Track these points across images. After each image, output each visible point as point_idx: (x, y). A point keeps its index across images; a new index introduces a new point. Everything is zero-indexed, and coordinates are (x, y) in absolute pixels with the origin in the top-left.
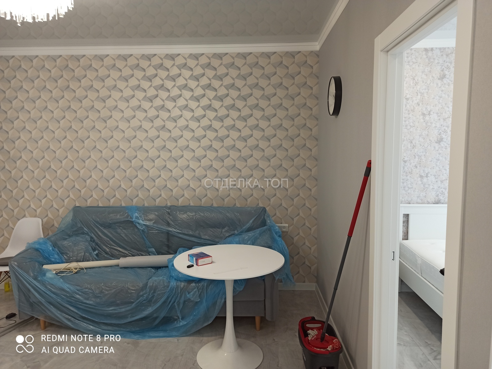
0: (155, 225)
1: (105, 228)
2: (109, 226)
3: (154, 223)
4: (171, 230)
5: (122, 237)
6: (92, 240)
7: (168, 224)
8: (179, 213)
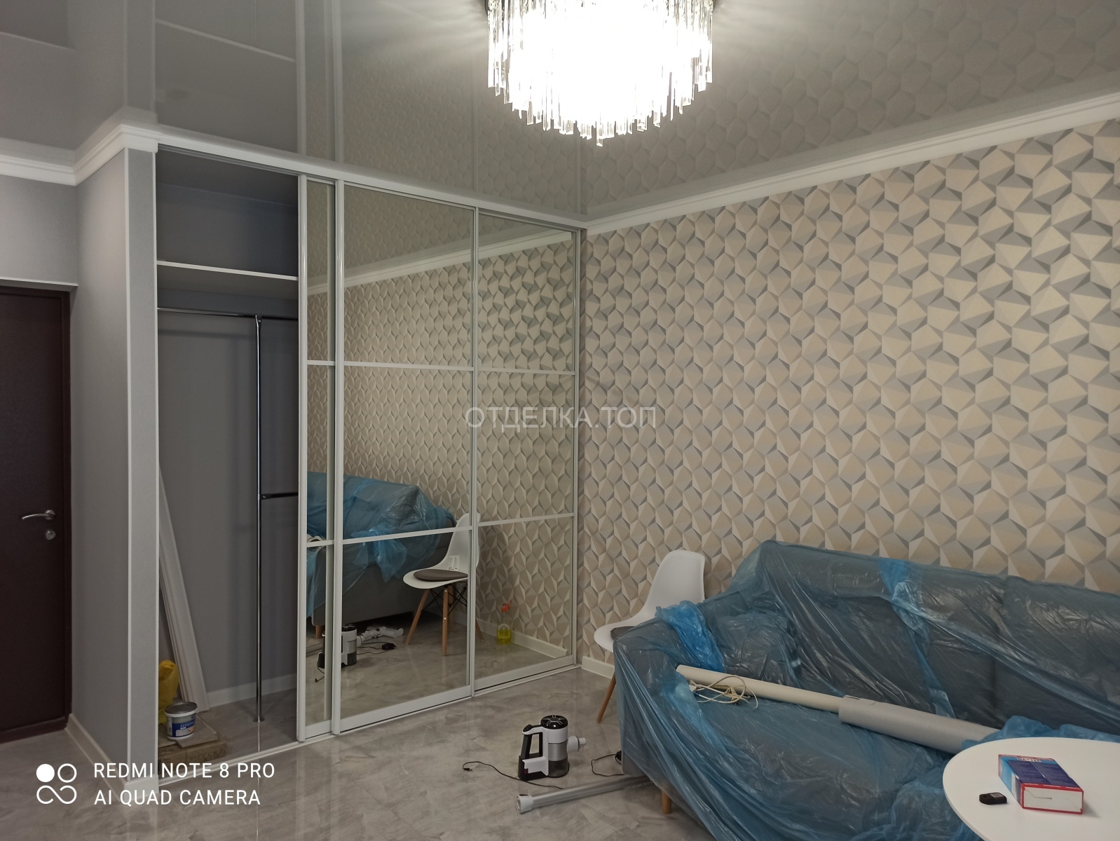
0: (953, 626)
1: (822, 605)
2: (831, 603)
3: (950, 619)
4: (1003, 650)
5: (863, 638)
6: (791, 630)
7: (995, 632)
8: (1031, 605)
